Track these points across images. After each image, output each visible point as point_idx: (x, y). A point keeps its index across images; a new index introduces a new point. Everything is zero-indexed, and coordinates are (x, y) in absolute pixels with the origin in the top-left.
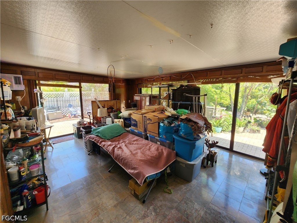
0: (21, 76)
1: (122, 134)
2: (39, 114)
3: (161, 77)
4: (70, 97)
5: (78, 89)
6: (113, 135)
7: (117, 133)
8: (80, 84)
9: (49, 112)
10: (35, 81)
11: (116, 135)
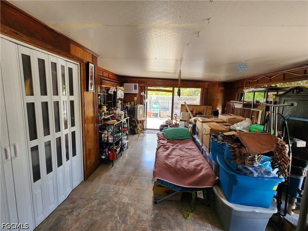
0: (137, 84)
1: (185, 139)
2: (139, 110)
3: (268, 77)
4: (179, 100)
5: (171, 93)
6: (175, 137)
7: (180, 136)
8: (173, 89)
9: (162, 111)
10: (145, 87)
11: (178, 138)
